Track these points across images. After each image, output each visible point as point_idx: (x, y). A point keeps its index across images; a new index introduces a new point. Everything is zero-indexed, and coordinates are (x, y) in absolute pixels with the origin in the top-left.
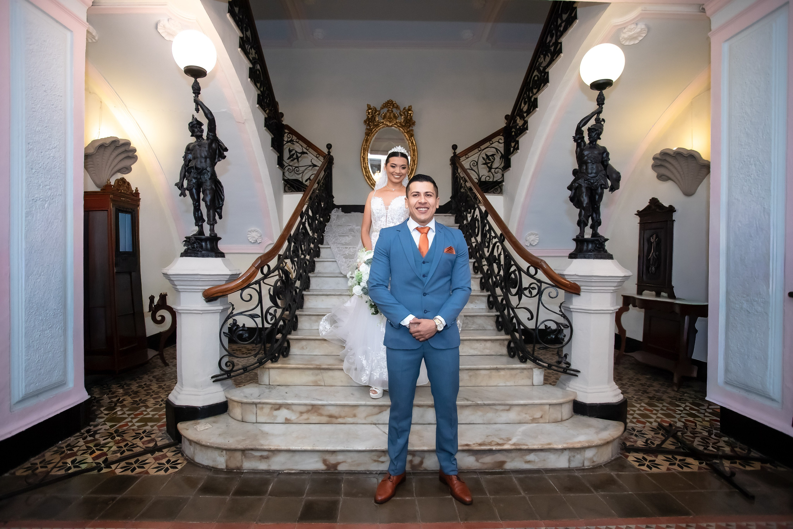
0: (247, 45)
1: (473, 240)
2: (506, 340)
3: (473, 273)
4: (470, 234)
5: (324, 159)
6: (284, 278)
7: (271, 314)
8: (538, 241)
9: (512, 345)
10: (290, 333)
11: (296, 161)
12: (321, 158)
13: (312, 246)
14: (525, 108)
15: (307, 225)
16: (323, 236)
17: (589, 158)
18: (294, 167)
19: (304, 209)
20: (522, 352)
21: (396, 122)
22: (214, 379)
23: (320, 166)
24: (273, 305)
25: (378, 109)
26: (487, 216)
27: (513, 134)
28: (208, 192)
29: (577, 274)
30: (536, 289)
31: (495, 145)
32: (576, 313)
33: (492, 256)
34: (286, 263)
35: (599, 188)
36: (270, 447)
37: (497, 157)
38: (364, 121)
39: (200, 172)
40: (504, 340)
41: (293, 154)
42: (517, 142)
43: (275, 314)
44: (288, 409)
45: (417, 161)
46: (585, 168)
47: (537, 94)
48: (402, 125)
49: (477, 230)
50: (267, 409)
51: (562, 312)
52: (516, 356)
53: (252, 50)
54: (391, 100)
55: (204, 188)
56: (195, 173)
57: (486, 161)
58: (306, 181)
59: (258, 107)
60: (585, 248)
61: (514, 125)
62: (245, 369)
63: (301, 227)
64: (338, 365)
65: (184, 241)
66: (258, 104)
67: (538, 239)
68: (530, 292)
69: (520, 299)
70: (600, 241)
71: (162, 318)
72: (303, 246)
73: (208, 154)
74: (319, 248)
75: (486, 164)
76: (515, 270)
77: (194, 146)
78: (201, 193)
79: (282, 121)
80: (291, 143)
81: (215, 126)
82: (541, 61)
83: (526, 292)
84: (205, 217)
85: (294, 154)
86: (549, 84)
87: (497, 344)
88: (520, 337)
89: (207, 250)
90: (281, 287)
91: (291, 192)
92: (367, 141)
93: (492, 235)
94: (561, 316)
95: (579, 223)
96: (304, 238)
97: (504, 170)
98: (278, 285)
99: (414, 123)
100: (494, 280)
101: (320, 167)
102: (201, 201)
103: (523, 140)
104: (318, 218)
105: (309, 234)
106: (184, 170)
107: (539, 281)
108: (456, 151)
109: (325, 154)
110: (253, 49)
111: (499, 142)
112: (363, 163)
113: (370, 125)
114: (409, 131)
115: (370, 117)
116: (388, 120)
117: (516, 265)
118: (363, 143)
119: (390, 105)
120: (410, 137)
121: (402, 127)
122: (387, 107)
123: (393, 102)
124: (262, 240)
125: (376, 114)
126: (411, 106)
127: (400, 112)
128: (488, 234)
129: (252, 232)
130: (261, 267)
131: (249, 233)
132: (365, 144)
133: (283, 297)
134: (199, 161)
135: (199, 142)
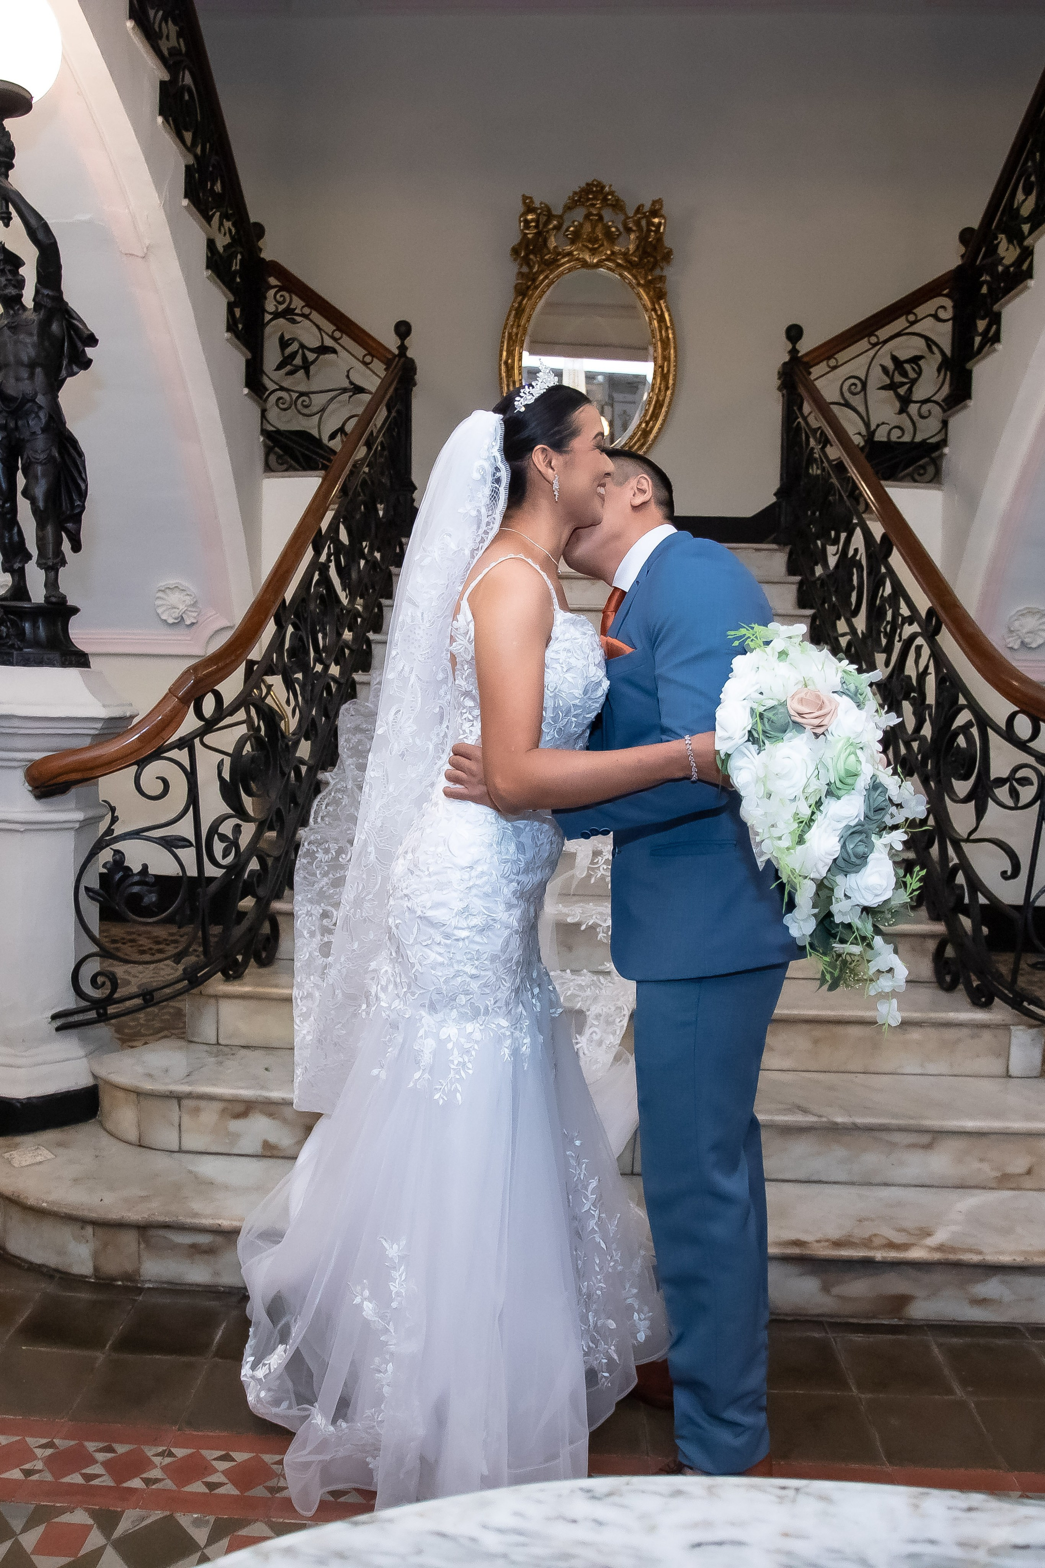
0: (152, 10)
1: (842, 626)
2: (932, 936)
4: (833, 606)
5: (386, 369)
6: (263, 733)
7: (223, 838)
9: (949, 951)
10: (279, 896)
11: (301, 373)
12: (379, 367)
13: (347, 635)
14: (1026, 208)
15: (333, 572)
16: (380, 607)
18: (295, 395)
19: (324, 525)
20: (980, 974)
21: (613, 253)
22: (59, 1023)
23: (373, 390)
24: (229, 810)
25: (557, 211)
26: (889, 553)
27: (984, 289)
28: (39, 469)
30: (1032, 784)
31: (926, 326)
33: (899, 677)
34: (269, 687)
36: (220, 1222)
37: (930, 365)
38: (513, 248)
39: (17, 407)
40: (924, 936)
41: (293, 355)
42: (996, 319)
43: (237, 839)
44: (271, 1115)
45: (675, 375)
48: (629, 262)
49: (854, 595)
50: (210, 1115)
52: (961, 987)
53: (167, 24)
54: (599, 184)
55: (28, 457)
57: (891, 379)
58: (332, 437)
59: (187, 208)
61: (985, 262)
62: (148, 997)
63: (316, 577)
66: (186, 196)
68: (1014, 793)
69: (980, 812)
72: (320, 636)
73: (38, 354)
74: (369, 643)
75: (892, 386)
76: (969, 724)
78: (19, 474)
79: (261, 250)
80: (288, 319)
81: (59, 267)
83: (1003, 793)
84: (32, 546)
85: (296, 352)
88: (976, 928)
89: (36, 643)
90: (253, 759)
91: (286, 470)
92: (519, 312)
93: (901, 611)
96: (324, 613)
97: (950, 408)
98: (244, 753)
99: (667, 257)
100: (903, 751)
101: (375, 395)
102: (20, 498)
103: (1014, 310)
104: (366, 550)
105: (338, 601)
107: (1043, 759)
108: (798, 347)
109: (390, 352)
110: (170, 23)
111: (936, 317)
112: (508, 381)
113: (532, 264)
114: (650, 282)
115: (530, 236)
116: (587, 247)
117: (973, 706)
118: (508, 319)
119: (594, 198)
120: (655, 300)
121: (628, 268)
122: (583, 205)
123: (603, 187)
124: (198, 615)
125: (551, 226)
126: (660, 199)
127: (625, 220)
128: (888, 608)
129: (167, 591)
130: (197, 696)
131: (160, 594)
132: (514, 321)
133: (259, 789)
134: (12, 374)
135: (13, 316)
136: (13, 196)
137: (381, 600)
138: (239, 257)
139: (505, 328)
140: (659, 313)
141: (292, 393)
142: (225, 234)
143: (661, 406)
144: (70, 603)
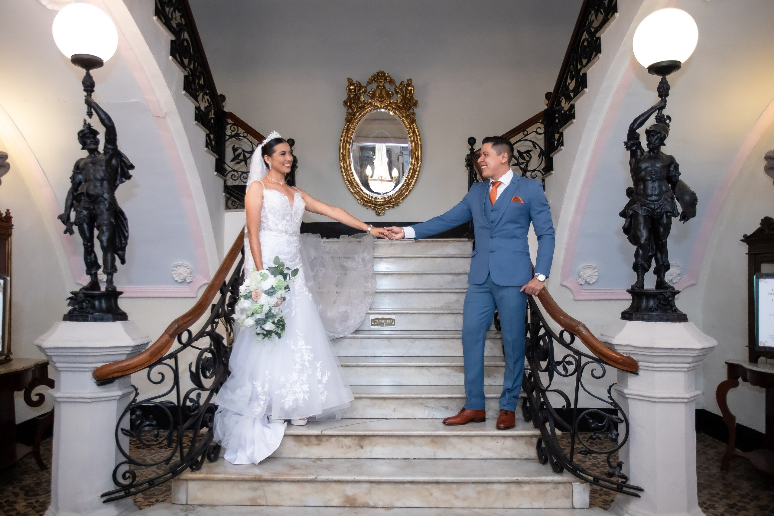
0: (168, 7)
2: (535, 436)
6: (213, 346)
8: (597, 278)
9: (543, 445)
11: (243, 163)
14: (572, 86)
17: (647, 173)
18: (240, 173)
20: (557, 457)
21: (390, 103)
22: (105, 498)
24: (195, 387)
25: (364, 84)
27: (557, 121)
28: (105, 228)
29: (631, 344)
30: (573, 364)
31: (532, 136)
32: (633, 400)
35: (665, 216)
37: (536, 154)
38: (344, 101)
39: (94, 199)
40: (531, 436)
41: (239, 155)
42: (562, 135)
43: (198, 400)
45: (421, 157)
46: (642, 187)
47: (586, 68)
48: (399, 107)
51: (612, 399)
52: (549, 462)
53: (175, 12)
54: (383, 72)
55: (99, 223)
56: (86, 202)
57: (518, 161)
59: (185, 95)
60: (644, 304)
61: (557, 108)
62: (151, 483)
64: (287, 475)
65: (70, 298)
66: (184, 90)
67: (597, 274)
68: (565, 369)
69: (551, 377)
70: (665, 296)
71: (40, 398)
73: (105, 175)
75: (518, 164)
76: (544, 335)
77: (86, 164)
78: (95, 230)
79: (223, 107)
80: (236, 139)
81: (115, 135)
82: (592, 20)
83: (560, 368)
85: (241, 154)
86: (600, 55)
87: (522, 441)
89: (101, 310)
90: (207, 359)
91: (236, 208)
92: (348, 130)
94: (611, 404)
95: (635, 267)
97: (545, 174)
98: (203, 358)
99: (416, 104)
102: (95, 240)
103: (569, 132)
106: (71, 197)
107: (577, 352)
108: (474, 147)
110: (177, 12)
111: (537, 132)
112: (343, 162)
113: (353, 108)
114: (408, 115)
115: (352, 96)
116: (378, 100)
117: (546, 326)
118: (343, 133)
119: (381, 79)
120: (411, 124)
121: (398, 109)
122: (376, 82)
123: (385, 74)
124: (193, 277)
125: (361, 91)
126: (411, 79)
127: (395, 88)
129: (178, 267)
130: (179, 332)
131: (174, 269)
132: (346, 134)
133: (210, 375)
134: (92, 184)
135: (93, 157)
136: (93, 104)
138: (213, 111)
139: (341, 137)
140: (413, 129)
141: (238, 173)
142: (205, 102)
143: (416, 172)
144: (118, 289)
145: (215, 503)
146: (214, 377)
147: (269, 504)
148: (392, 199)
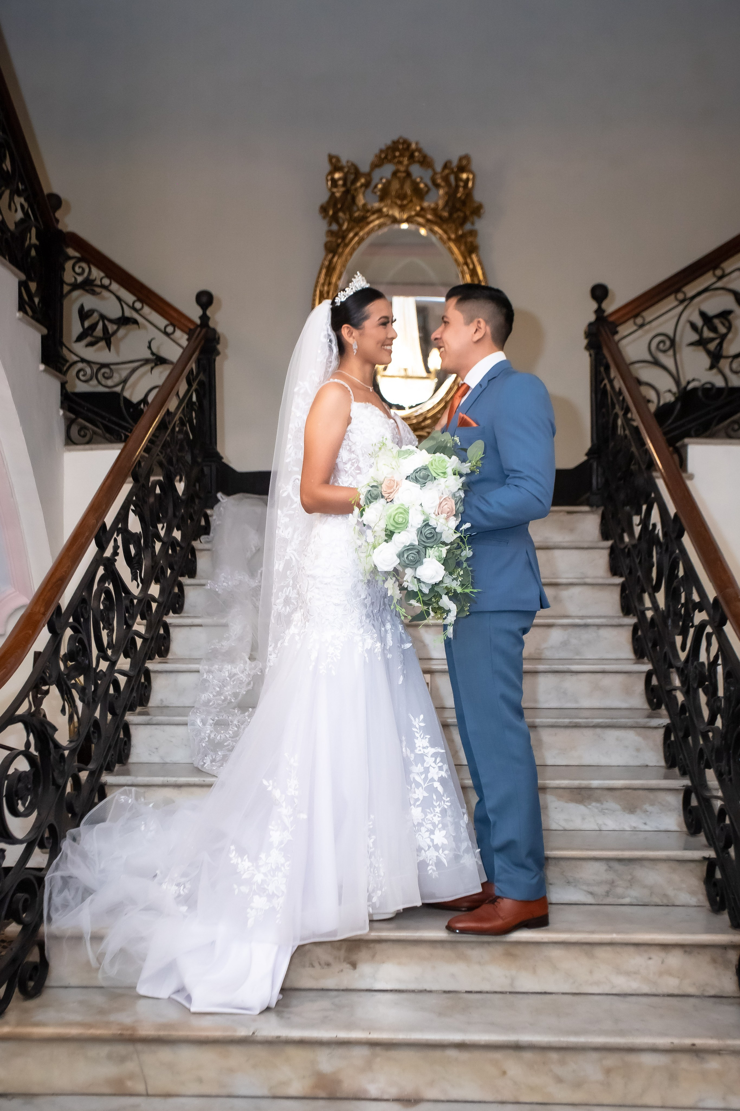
1: (648, 600)
2: (734, 946)
3: (646, 706)
4: (639, 579)
5: (188, 340)
6: (33, 747)
11: (102, 344)
12: (183, 338)
13: (140, 625)
15: (121, 564)
16: (181, 586)
18: (95, 367)
21: (422, 209)
23: (175, 360)
25: (364, 168)
26: (682, 534)
31: (735, 280)
33: (692, 664)
38: (322, 207)
40: (725, 947)
41: (94, 326)
48: (441, 218)
49: (655, 571)
54: (405, 141)
57: (701, 334)
63: (101, 571)
72: (104, 633)
74: (166, 627)
75: (702, 342)
79: (58, 221)
80: (87, 291)
85: (97, 323)
90: (20, 776)
91: (88, 443)
92: (330, 269)
93: (694, 596)
96: (110, 609)
99: (477, 211)
101: (176, 367)
104: (162, 533)
105: (127, 592)
108: (603, 305)
109: (192, 321)
113: (341, 221)
114: (462, 236)
115: (338, 195)
116: (396, 204)
118: (319, 277)
119: (402, 155)
120: (466, 254)
121: (439, 223)
122: (391, 162)
123: (409, 145)
125: (359, 184)
126: (467, 155)
127: (434, 176)
128: (682, 590)
132: (325, 280)
133: (26, 809)
137: (180, 579)
138: (34, 230)
139: (316, 286)
140: (471, 266)
141: (93, 365)
145: (35, 1090)
146: (35, 814)
147: (150, 1092)
148: (425, 419)
